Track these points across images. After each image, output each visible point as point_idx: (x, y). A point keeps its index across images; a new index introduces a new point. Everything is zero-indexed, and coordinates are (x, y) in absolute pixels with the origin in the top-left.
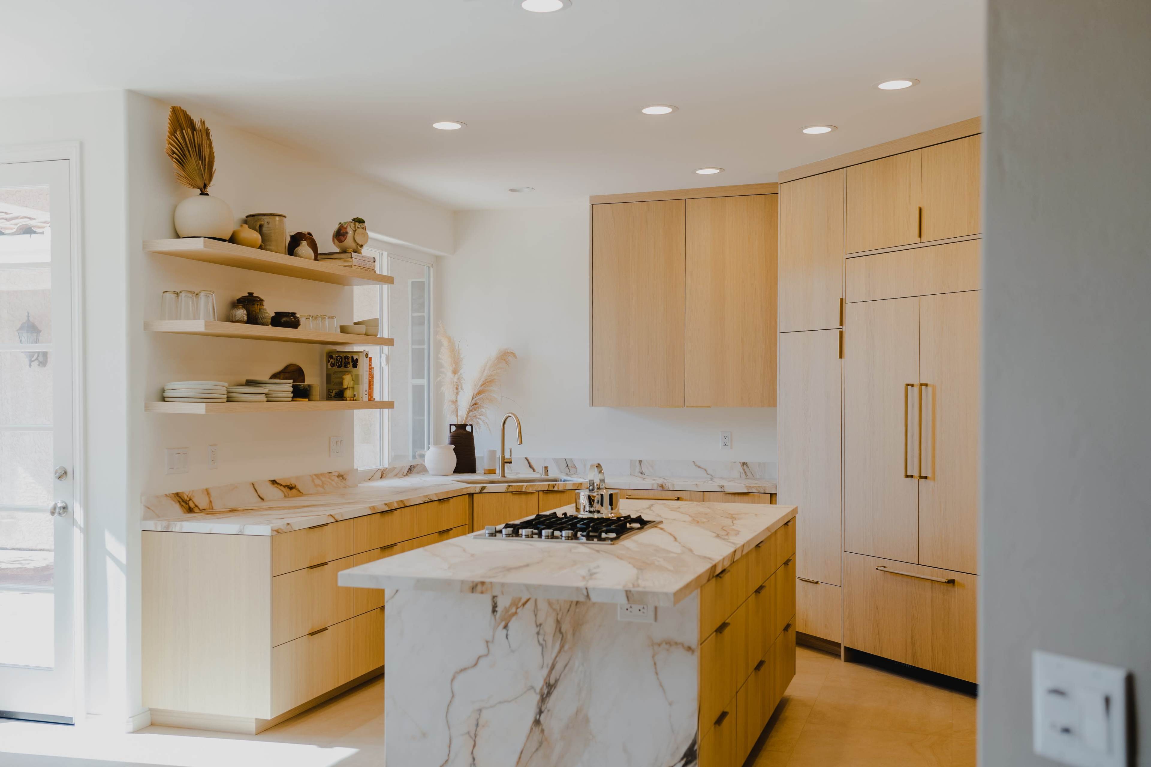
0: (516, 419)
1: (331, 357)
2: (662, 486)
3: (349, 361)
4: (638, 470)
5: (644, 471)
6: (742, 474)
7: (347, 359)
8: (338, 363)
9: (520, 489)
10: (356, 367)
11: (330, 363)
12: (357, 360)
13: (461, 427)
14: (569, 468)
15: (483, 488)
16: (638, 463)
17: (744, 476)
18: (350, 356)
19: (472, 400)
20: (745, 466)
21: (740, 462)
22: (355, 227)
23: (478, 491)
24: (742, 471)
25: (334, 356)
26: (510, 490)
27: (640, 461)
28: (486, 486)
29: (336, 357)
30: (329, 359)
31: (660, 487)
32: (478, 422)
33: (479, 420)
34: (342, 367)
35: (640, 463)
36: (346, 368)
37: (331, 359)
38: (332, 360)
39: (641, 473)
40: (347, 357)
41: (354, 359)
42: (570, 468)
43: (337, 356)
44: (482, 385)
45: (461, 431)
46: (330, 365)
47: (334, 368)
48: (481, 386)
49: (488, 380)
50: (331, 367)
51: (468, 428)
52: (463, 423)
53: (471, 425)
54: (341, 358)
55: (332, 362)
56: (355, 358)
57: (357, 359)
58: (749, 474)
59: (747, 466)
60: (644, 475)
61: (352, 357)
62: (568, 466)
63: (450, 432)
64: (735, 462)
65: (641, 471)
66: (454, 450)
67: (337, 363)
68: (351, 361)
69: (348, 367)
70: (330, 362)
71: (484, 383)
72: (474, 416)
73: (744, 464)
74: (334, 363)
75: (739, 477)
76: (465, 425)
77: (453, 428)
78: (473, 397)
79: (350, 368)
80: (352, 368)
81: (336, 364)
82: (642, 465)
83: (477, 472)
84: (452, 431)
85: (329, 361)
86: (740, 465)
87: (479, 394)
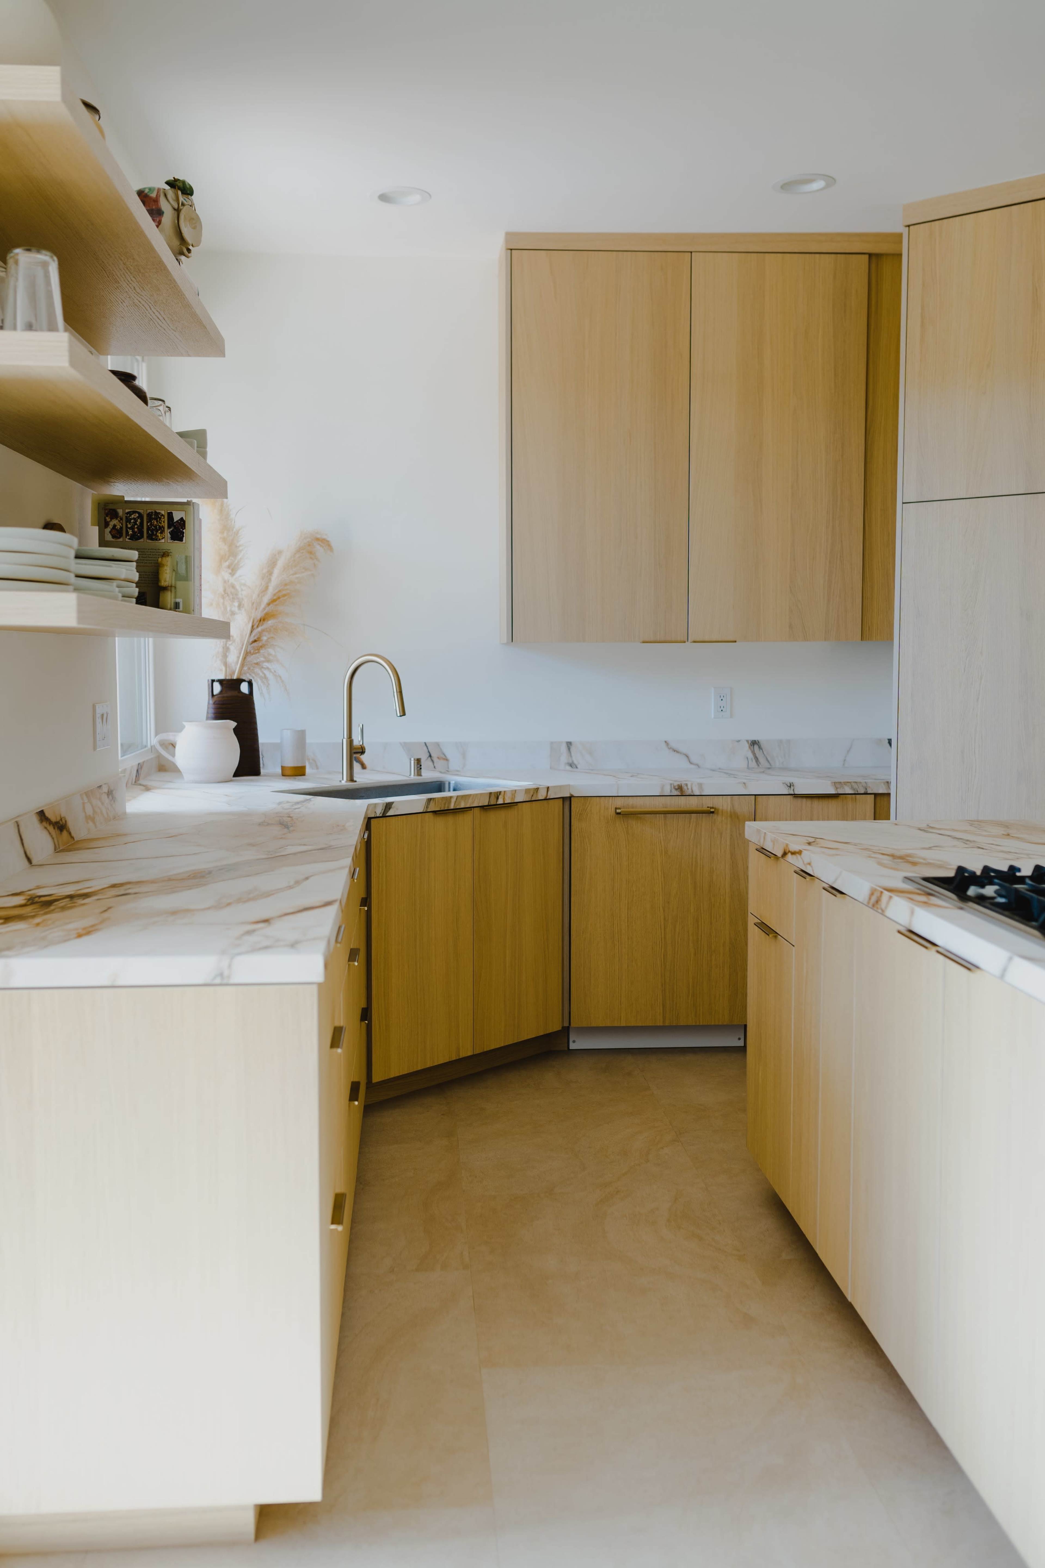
0: (388, 665)
1: (113, 514)
2: (680, 788)
3: (163, 524)
4: (564, 758)
5: (575, 762)
6: (750, 761)
7: (156, 519)
8: (132, 528)
9: (446, 806)
10: (181, 540)
11: (108, 530)
12: (182, 522)
13: (231, 685)
14: (432, 761)
15: (388, 806)
16: (564, 748)
17: (753, 764)
18: (163, 512)
19: (252, 632)
20: (756, 747)
21: (747, 741)
22: (177, 200)
23: (379, 812)
24: (750, 755)
25: (120, 512)
26: (432, 807)
27: (569, 744)
28: (392, 803)
29: (127, 513)
30: (108, 519)
31: (676, 789)
32: (265, 675)
33: (266, 672)
34: (142, 537)
35: (568, 746)
36: (152, 539)
37: (111, 519)
38: (115, 522)
39: (571, 765)
40: (157, 516)
41: (175, 520)
42: (435, 760)
43: (127, 511)
44: (272, 602)
45: (235, 693)
46: (110, 532)
47: (121, 540)
48: (269, 604)
49: (284, 592)
50: (113, 537)
51: (244, 688)
52: (235, 677)
53: (250, 684)
54: (141, 516)
55: (115, 526)
56: (177, 517)
57: (182, 518)
58: (762, 760)
59: (760, 747)
60: (577, 768)
61: (170, 515)
62: (430, 756)
63: (213, 695)
64: (739, 741)
65: (571, 762)
66: (236, 730)
67: (130, 528)
68: (165, 523)
69: (159, 540)
70: (111, 526)
71: (275, 598)
72: (257, 664)
73: (754, 743)
74: (121, 528)
75: (747, 767)
76: (239, 681)
77: (217, 688)
78: (253, 626)
79: (163, 541)
80: (169, 541)
81: (127, 532)
82: (571, 750)
83: (262, 771)
84: (215, 693)
85: (107, 524)
86: (747, 745)
87: (262, 620)
